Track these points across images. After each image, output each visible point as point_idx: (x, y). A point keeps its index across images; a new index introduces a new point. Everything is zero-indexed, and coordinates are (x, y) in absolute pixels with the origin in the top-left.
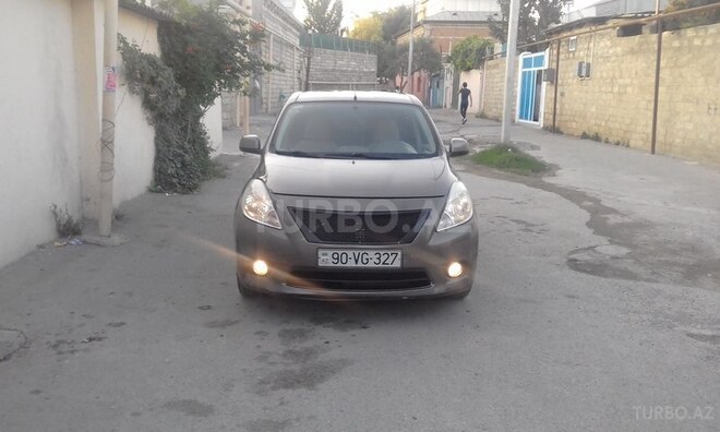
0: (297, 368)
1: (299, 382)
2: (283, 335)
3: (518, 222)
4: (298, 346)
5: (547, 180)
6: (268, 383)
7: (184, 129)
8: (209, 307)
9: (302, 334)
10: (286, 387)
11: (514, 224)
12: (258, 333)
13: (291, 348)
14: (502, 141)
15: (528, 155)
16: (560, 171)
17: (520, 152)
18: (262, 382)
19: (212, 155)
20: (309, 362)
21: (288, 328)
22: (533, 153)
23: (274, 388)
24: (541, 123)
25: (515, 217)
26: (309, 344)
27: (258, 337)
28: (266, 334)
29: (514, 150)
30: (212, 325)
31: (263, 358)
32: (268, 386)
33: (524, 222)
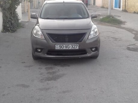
0: (51, 76)
1: (52, 79)
2: (46, 68)
3: (113, 38)
4: (51, 71)
5: (122, 26)
6: (43, 80)
7: (11, 13)
8: (25, 62)
9: (51, 68)
10: (49, 81)
11: (112, 38)
12: (39, 68)
13: (49, 71)
14: (109, 14)
15: (117, 19)
16: (127, 23)
17: (114, 18)
18: (42, 80)
19: (20, 21)
20: (54, 75)
21: (47, 67)
22: (118, 18)
23: (45, 81)
24: (121, 9)
25: (112, 37)
26: (54, 70)
27: (39, 69)
28: (42, 68)
29: (113, 17)
30: (26, 67)
31: (41, 74)
32: (44, 80)
33: (115, 38)
